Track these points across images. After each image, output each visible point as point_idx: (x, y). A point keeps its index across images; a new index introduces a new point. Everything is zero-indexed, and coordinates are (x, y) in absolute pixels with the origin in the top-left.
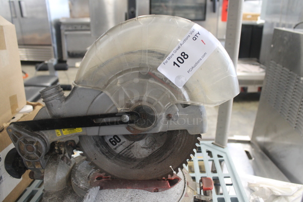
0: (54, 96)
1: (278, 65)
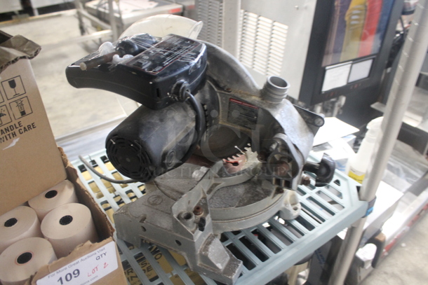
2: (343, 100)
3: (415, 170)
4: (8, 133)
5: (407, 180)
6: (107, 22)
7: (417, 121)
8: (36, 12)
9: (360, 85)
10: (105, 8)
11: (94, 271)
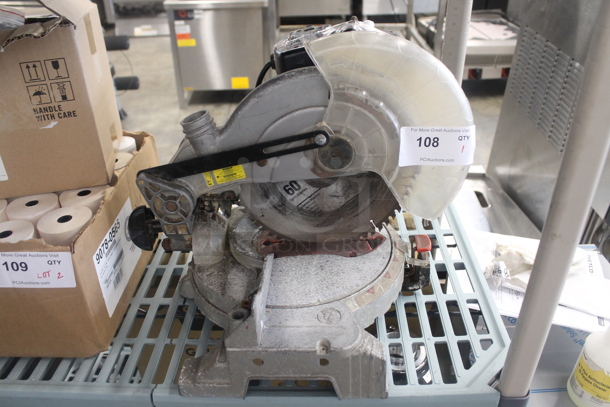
0: (205, 129)
1: (538, 36)
4: (47, 113)
11: (44, 275)
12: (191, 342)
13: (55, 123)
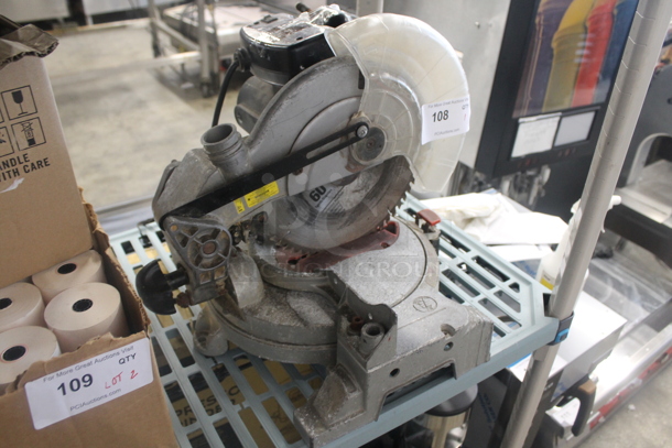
2: (547, 173)
3: (658, 292)
4: (7, 169)
5: (643, 306)
6: (195, 40)
7: (664, 213)
8: (90, 21)
9: (574, 151)
10: (193, 19)
11: (114, 381)
12: (265, 397)
13: (20, 181)
